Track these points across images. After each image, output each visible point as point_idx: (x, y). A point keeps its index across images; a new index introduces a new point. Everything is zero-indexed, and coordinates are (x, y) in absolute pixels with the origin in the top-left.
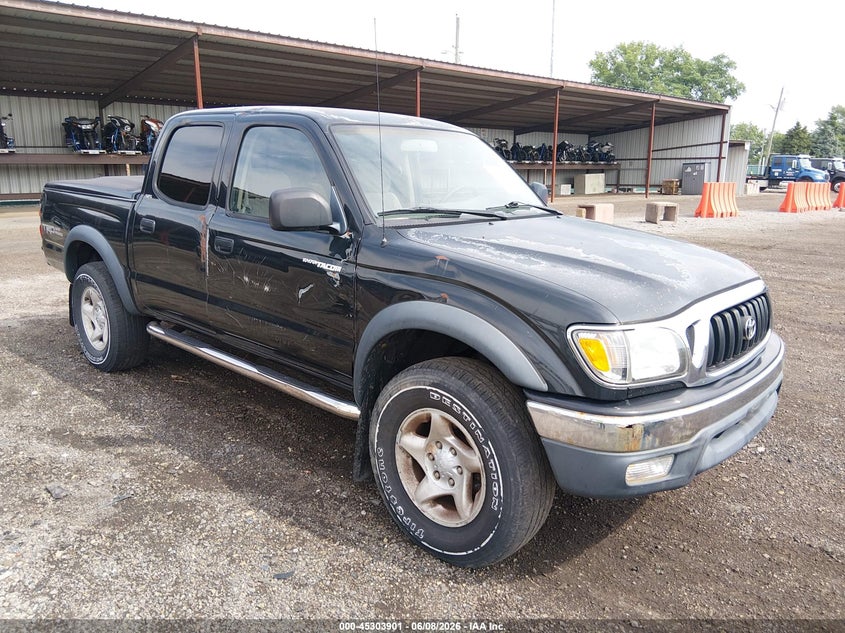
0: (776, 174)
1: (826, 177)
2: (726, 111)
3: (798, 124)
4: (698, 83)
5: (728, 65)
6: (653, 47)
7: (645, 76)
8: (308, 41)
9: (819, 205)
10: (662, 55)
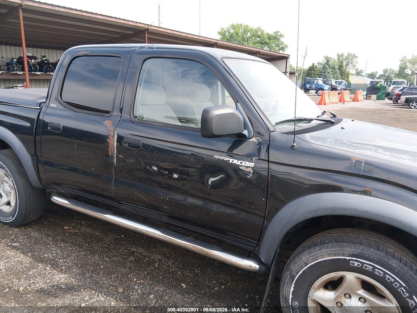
0: (308, 87)
1: (329, 88)
2: (288, 58)
3: (313, 64)
4: (267, 44)
5: (281, 36)
6: (247, 26)
7: (243, 39)
8: (86, 12)
9: (334, 101)
10: (251, 30)
